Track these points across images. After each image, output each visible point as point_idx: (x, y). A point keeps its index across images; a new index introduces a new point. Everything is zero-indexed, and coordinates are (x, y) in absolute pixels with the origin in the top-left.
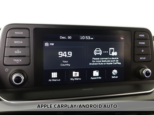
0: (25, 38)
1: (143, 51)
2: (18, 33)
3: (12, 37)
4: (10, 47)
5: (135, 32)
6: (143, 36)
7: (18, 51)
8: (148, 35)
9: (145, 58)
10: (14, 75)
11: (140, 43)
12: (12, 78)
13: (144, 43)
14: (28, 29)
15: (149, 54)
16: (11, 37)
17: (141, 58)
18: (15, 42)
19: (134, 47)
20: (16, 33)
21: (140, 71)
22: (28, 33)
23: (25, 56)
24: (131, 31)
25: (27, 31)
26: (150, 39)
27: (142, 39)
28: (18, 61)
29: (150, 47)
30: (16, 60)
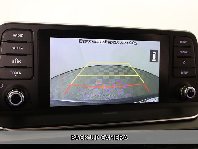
0: (26, 42)
1: (184, 62)
2: (16, 35)
3: (9, 41)
4: (5, 54)
5: (174, 38)
6: (185, 42)
7: (17, 60)
8: (192, 41)
9: (187, 72)
10: (11, 92)
11: (181, 52)
12: (8, 97)
13: (186, 52)
14: (31, 31)
15: (192, 68)
16: (7, 41)
17: (182, 73)
18: (13, 48)
19: (173, 57)
20: (14, 35)
21: (180, 89)
22: (31, 36)
23: (26, 67)
24: (169, 36)
25: (30, 33)
26: (194, 47)
27: (184, 47)
28: (16, 74)
29: (194, 58)
30: (13, 73)
